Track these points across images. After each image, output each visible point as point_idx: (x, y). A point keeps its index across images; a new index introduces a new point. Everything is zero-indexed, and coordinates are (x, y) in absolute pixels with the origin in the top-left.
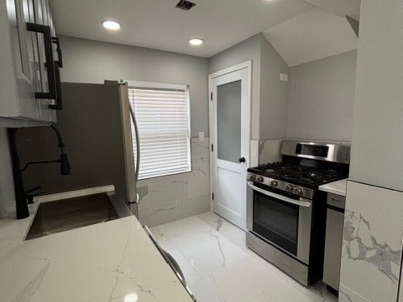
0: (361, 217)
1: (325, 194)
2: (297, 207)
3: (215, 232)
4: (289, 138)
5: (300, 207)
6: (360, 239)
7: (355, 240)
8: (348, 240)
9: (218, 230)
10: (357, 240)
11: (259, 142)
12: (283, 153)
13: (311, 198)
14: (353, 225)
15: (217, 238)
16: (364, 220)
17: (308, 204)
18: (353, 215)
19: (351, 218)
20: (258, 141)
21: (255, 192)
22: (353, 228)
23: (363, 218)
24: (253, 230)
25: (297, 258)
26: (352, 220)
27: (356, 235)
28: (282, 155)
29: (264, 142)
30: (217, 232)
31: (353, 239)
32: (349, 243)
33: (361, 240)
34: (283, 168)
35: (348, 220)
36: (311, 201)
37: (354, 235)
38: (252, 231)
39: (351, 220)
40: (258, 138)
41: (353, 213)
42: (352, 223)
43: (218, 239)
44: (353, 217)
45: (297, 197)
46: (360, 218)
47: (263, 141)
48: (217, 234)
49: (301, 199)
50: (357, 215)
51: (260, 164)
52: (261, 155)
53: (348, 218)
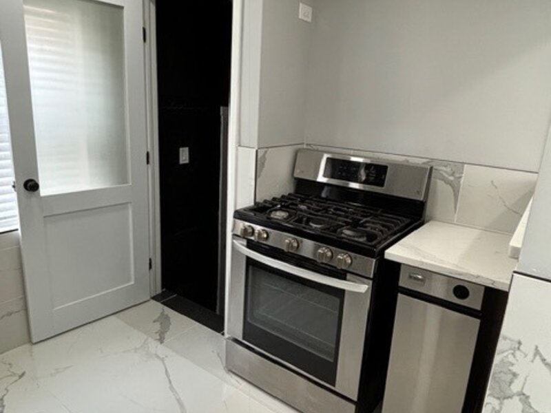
0: (537, 352)
1: (395, 267)
2: (340, 293)
3: (154, 346)
4: (307, 145)
5: (346, 292)
6: (528, 397)
7: (516, 399)
8: (498, 398)
9: (161, 340)
10: (520, 400)
11: (257, 151)
12: (298, 174)
13: (372, 276)
14: (514, 369)
15: (163, 360)
16: (544, 360)
17: (363, 288)
18: (519, 349)
19: (513, 354)
20: (254, 150)
21: (250, 262)
22: (515, 375)
23: (541, 356)
24: (244, 338)
25: (337, 389)
26: (514, 357)
27: (520, 390)
28: (296, 179)
29: (266, 152)
30: (160, 346)
31: (510, 397)
32: (501, 404)
33: (530, 400)
34: (303, 207)
35: (507, 357)
36: (371, 282)
37: (515, 387)
38: (240, 339)
39: (511, 359)
40: (255, 144)
41: (520, 343)
42: (513, 365)
43: (164, 364)
44: (518, 353)
45: (342, 275)
46: (535, 355)
47: (264, 150)
48: (161, 349)
49: (349, 276)
50: (528, 348)
51: (257, 200)
52: (258, 180)
53: (506, 354)
